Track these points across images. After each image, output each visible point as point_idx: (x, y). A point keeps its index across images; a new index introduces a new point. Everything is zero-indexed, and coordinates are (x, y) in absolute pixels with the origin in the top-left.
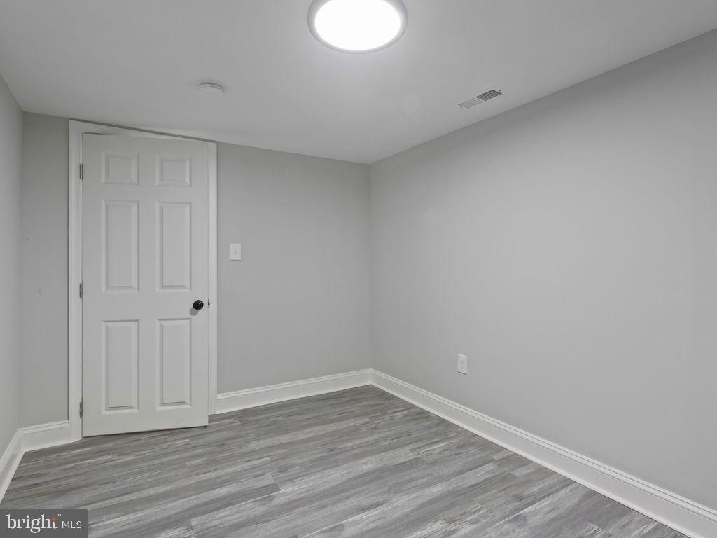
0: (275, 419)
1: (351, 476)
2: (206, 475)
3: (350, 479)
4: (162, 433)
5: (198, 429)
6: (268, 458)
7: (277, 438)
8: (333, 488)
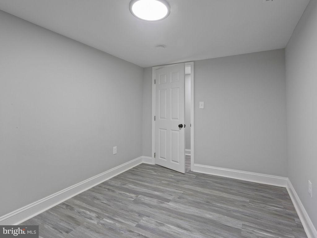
0: (208, 181)
1: (197, 215)
2: (161, 187)
3: (195, 215)
4: (170, 170)
5: (181, 174)
6: (182, 192)
7: (197, 188)
8: (184, 213)
